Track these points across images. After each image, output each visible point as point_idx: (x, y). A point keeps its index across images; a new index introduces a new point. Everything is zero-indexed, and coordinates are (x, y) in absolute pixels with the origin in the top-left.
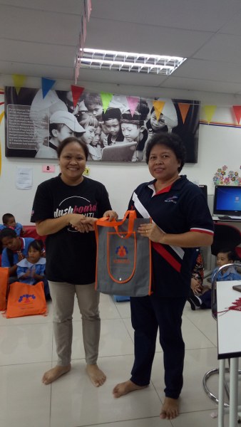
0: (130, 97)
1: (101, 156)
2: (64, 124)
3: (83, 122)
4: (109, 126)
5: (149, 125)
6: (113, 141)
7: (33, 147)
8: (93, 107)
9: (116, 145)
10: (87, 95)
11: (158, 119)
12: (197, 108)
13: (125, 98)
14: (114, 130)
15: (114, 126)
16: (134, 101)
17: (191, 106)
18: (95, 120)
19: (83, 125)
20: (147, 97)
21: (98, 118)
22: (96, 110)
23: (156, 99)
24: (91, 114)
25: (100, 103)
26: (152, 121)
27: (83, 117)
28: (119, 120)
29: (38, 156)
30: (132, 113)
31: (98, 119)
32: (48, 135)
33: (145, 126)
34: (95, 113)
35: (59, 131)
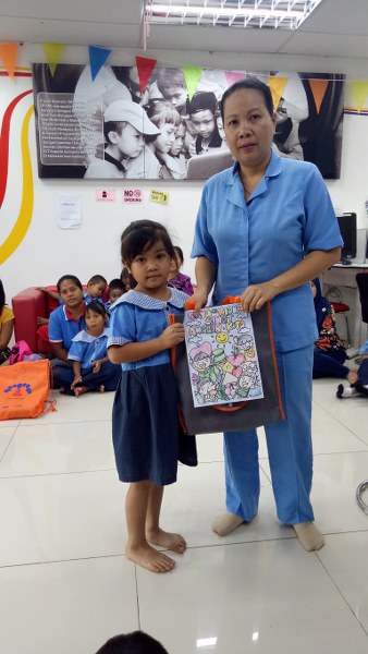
0: (230, 71)
1: (186, 172)
2: (127, 123)
3: (156, 117)
6: (205, 147)
7: (81, 160)
10: (162, 72)
11: (276, 107)
12: (340, 86)
13: (222, 75)
14: (206, 129)
15: (206, 122)
16: (237, 78)
17: (330, 84)
18: (176, 112)
19: (157, 123)
20: (259, 71)
21: (180, 110)
22: (177, 96)
23: (272, 74)
24: (168, 103)
25: (182, 85)
27: (156, 109)
28: (213, 112)
29: (88, 174)
31: (180, 112)
32: (103, 141)
34: (174, 101)
35: (120, 133)
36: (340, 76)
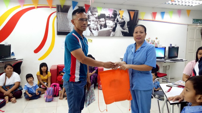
0: (109, 9)
1: (97, 34)
4: (101, 21)
8: (94, 13)
10: (92, 8)
11: (121, 18)
13: (107, 10)
14: (103, 23)
15: (103, 21)
16: (111, 10)
17: (135, 13)
19: (90, 21)
20: (117, 9)
21: (96, 18)
23: (120, 10)
24: (93, 16)
25: (97, 12)
26: (119, 19)
28: (105, 19)
33: (116, 21)
34: (95, 16)
36: (137, 11)
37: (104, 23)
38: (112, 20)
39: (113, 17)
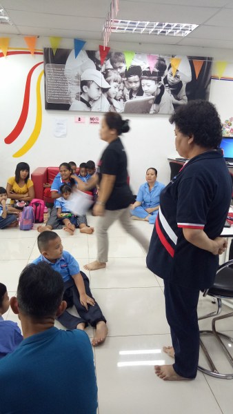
1: (123, 109)
2: (93, 81)
3: (109, 78)
4: (131, 82)
5: (166, 81)
6: (134, 95)
8: (117, 65)
9: (137, 99)
10: (113, 55)
11: (174, 75)
12: (210, 64)
13: (145, 57)
14: (135, 86)
15: (136, 82)
16: (153, 58)
17: (204, 63)
19: (109, 82)
20: (165, 55)
21: (122, 75)
22: (120, 67)
23: (173, 57)
24: (115, 71)
25: (123, 61)
26: (168, 77)
27: (109, 74)
28: (140, 77)
29: (71, 108)
30: (152, 70)
31: (121, 76)
33: (162, 82)
34: (119, 70)
35: (89, 87)
36: (210, 59)
37: (138, 85)
38: (154, 80)
39: (156, 72)
